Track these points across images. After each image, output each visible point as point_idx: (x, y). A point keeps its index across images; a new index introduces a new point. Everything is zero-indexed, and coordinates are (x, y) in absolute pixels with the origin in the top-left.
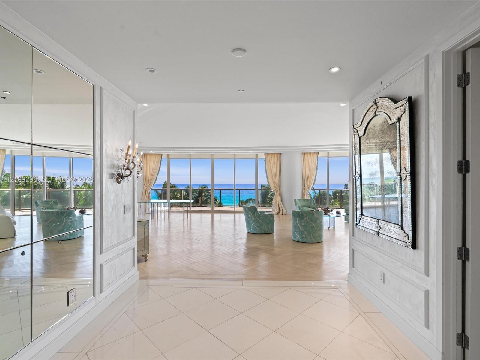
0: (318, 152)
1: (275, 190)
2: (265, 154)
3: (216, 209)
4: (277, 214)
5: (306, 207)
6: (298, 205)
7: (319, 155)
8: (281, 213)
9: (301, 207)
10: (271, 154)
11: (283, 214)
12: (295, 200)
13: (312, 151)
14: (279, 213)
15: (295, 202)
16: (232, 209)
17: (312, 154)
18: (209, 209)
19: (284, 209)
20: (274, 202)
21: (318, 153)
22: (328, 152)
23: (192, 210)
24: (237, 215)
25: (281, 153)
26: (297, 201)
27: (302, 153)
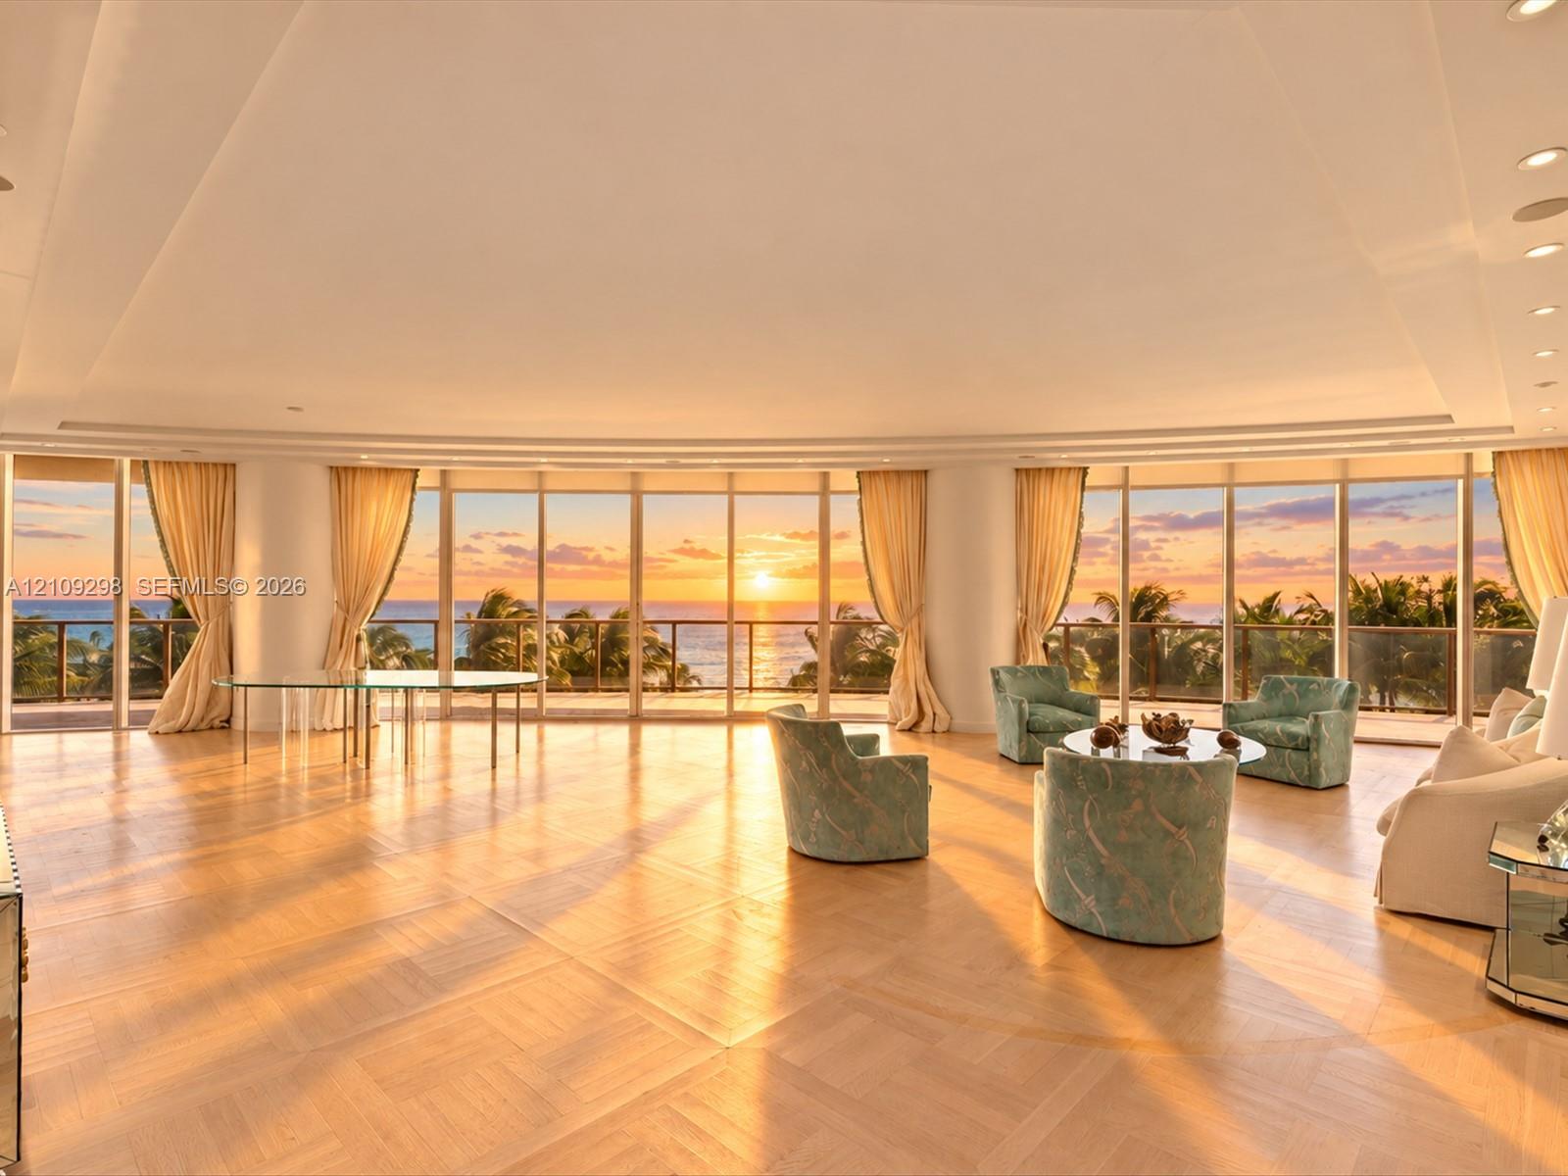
0: (1086, 465)
1: (900, 625)
2: (858, 473)
3: (653, 703)
4: (910, 730)
5: (1039, 701)
6: (1010, 693)
7: (1087, 480)
8: (926, 726)
9: (1026, 706)
10: (886, 473)
11: (936, 730)
12: (995, 672)
13: (1062, 460)
14: (916, 724)
15: (997, 683)
16: (720, 706)
17: (1057, 473)
18: (620, 703)
19: (940, 710)
20: (896, 680)
21: (1085, 471)
22: (1126, 464)
23: (550, 710)
24: (741, 732)
25: (926, 472)
26: (1004, 676)
27: (1017, 470)
